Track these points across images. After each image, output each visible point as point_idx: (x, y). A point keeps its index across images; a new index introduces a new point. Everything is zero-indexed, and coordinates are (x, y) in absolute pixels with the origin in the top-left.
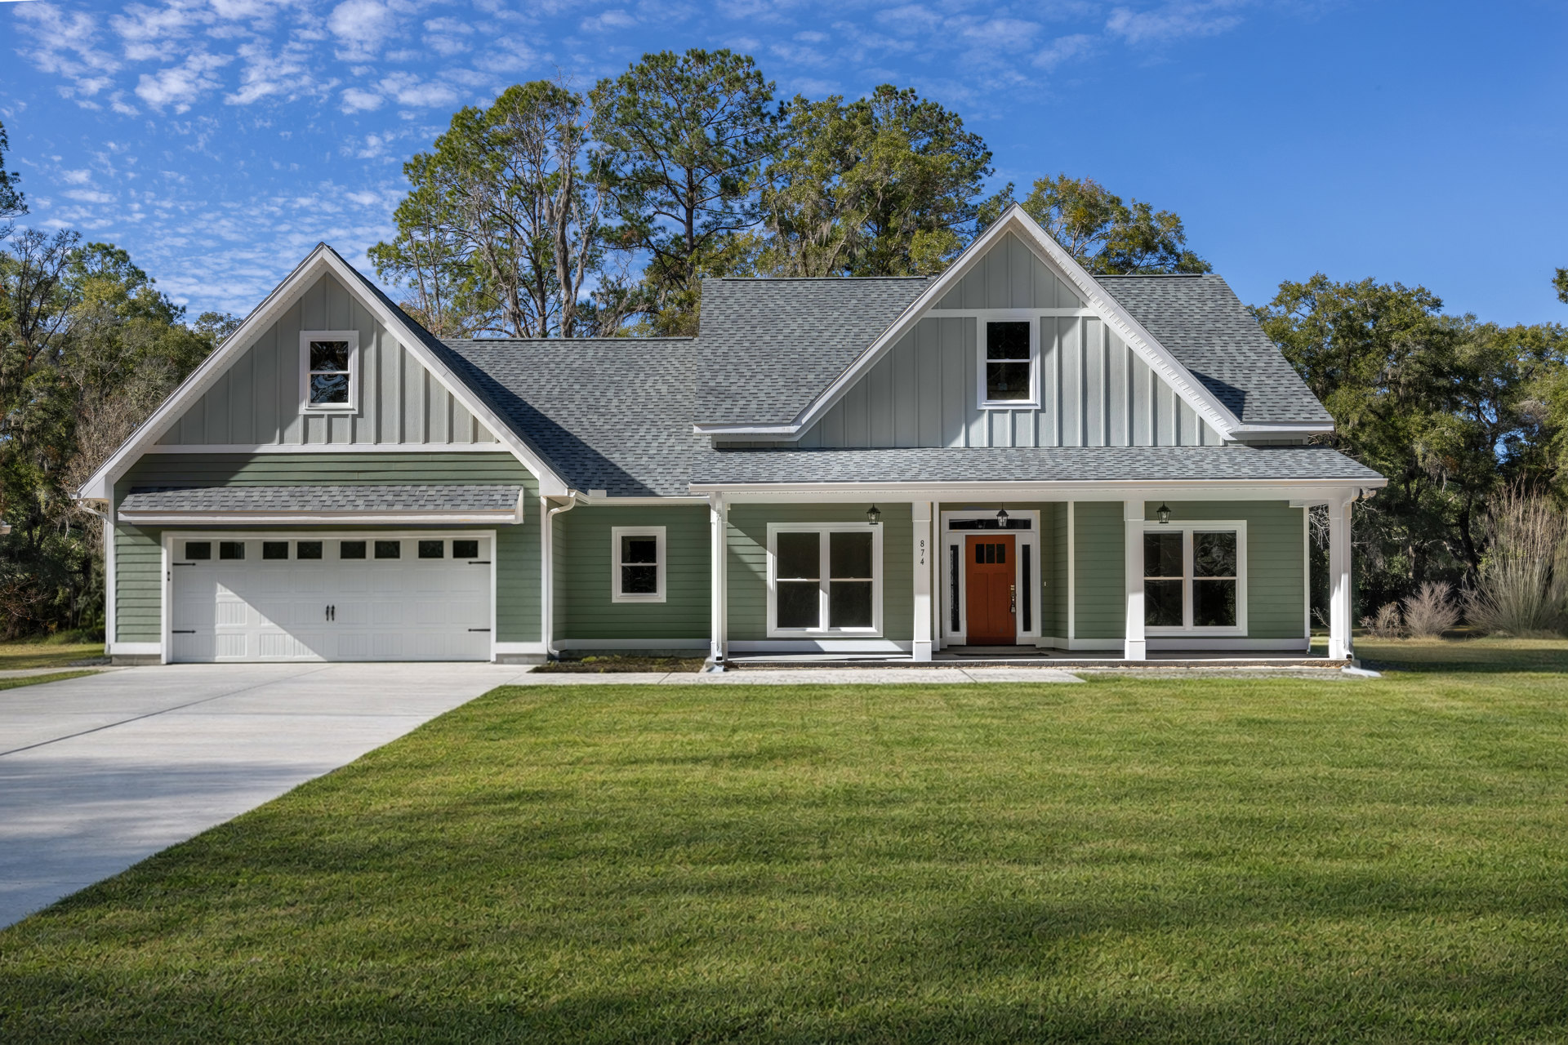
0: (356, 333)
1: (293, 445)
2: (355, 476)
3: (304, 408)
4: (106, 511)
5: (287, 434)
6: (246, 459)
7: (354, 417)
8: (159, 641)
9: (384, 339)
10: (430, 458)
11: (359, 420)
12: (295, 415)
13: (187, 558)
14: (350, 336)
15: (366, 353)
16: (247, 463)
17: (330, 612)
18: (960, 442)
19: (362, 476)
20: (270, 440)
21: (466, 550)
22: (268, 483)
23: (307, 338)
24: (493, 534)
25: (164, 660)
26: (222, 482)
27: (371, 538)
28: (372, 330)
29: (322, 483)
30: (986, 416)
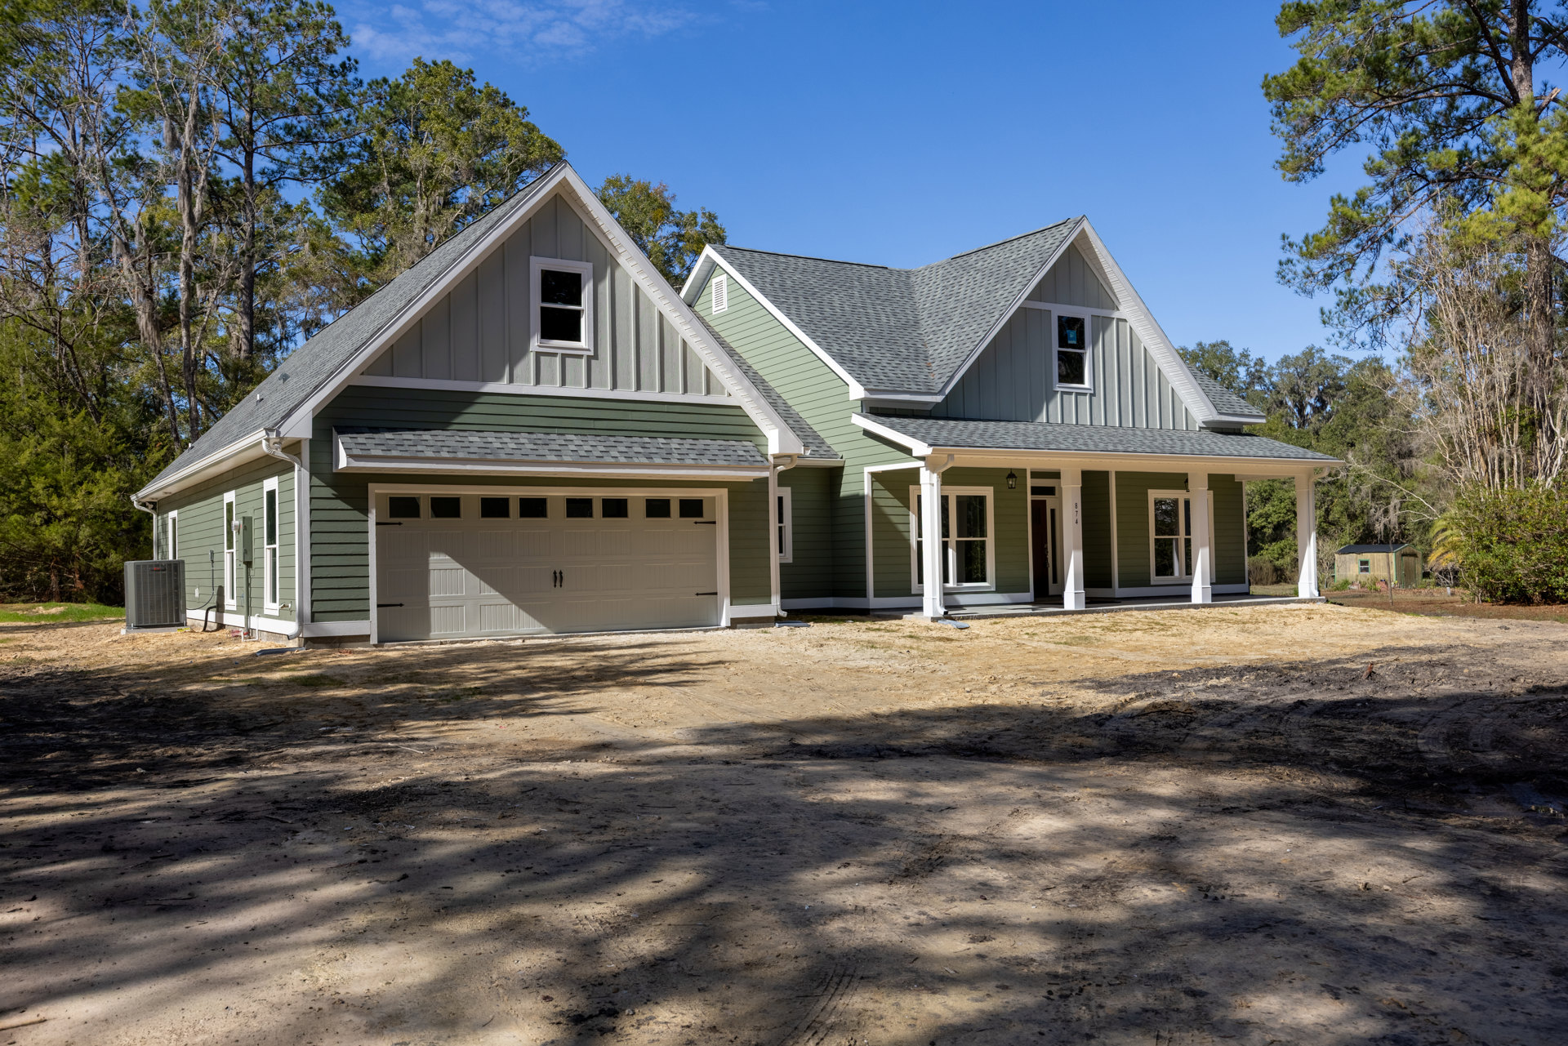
0: (590, 265)
1: (524, 385)
2: (591, 424)
3: (535, 343)
4: (298, 455)
5: (518, 370)
6: (471, 398)
7: (589, 358)
8: (368, 618)
9: (618, 274)
10: (665, 408)
11: (593, 362)
12: (524, 351)
13: (392, 515)
14: (583, 268)
15: (600, 288)
16: (471, 403)
17: (558, 578)
18: (1043, 418)
19: (599, 424)
20: (498, 377)
21: (692, 508)
22: (498, 429)
23: (538, 265)
24: (724, 492)
25: (374, 640)
26: (444, 425)
27: (597, 494)
28: (606, 263)
29: (556, 430)
30: (1059, 395)
